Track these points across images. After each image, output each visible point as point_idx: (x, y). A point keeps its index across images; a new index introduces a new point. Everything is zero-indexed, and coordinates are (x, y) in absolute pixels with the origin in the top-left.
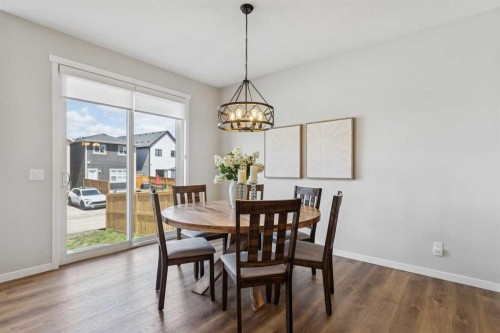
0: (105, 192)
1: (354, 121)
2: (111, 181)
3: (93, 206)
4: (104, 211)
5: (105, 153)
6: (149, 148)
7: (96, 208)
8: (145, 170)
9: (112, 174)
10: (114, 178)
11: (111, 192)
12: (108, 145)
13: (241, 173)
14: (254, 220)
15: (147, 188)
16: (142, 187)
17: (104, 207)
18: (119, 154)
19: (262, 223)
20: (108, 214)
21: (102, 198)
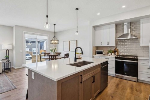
0: (31, 55)
1: (77, 41)
2: (33, 52)
3: (28, 59)
4: (31, 60)
5: (31, 44)
6: (44, 42)
7: (29, 59)
8: (42, 48)
9: (33, 50)
10: (34, 51)
11: (33, 55)
12: (32, 41)
13: (53, 51)
14: (52, 57)
15: (43, 54)
16: (42, 53)
17: (31, 59)
18: (35, 44)
19: (53, 58)
20: (32, 61)
21: (31, 56)
